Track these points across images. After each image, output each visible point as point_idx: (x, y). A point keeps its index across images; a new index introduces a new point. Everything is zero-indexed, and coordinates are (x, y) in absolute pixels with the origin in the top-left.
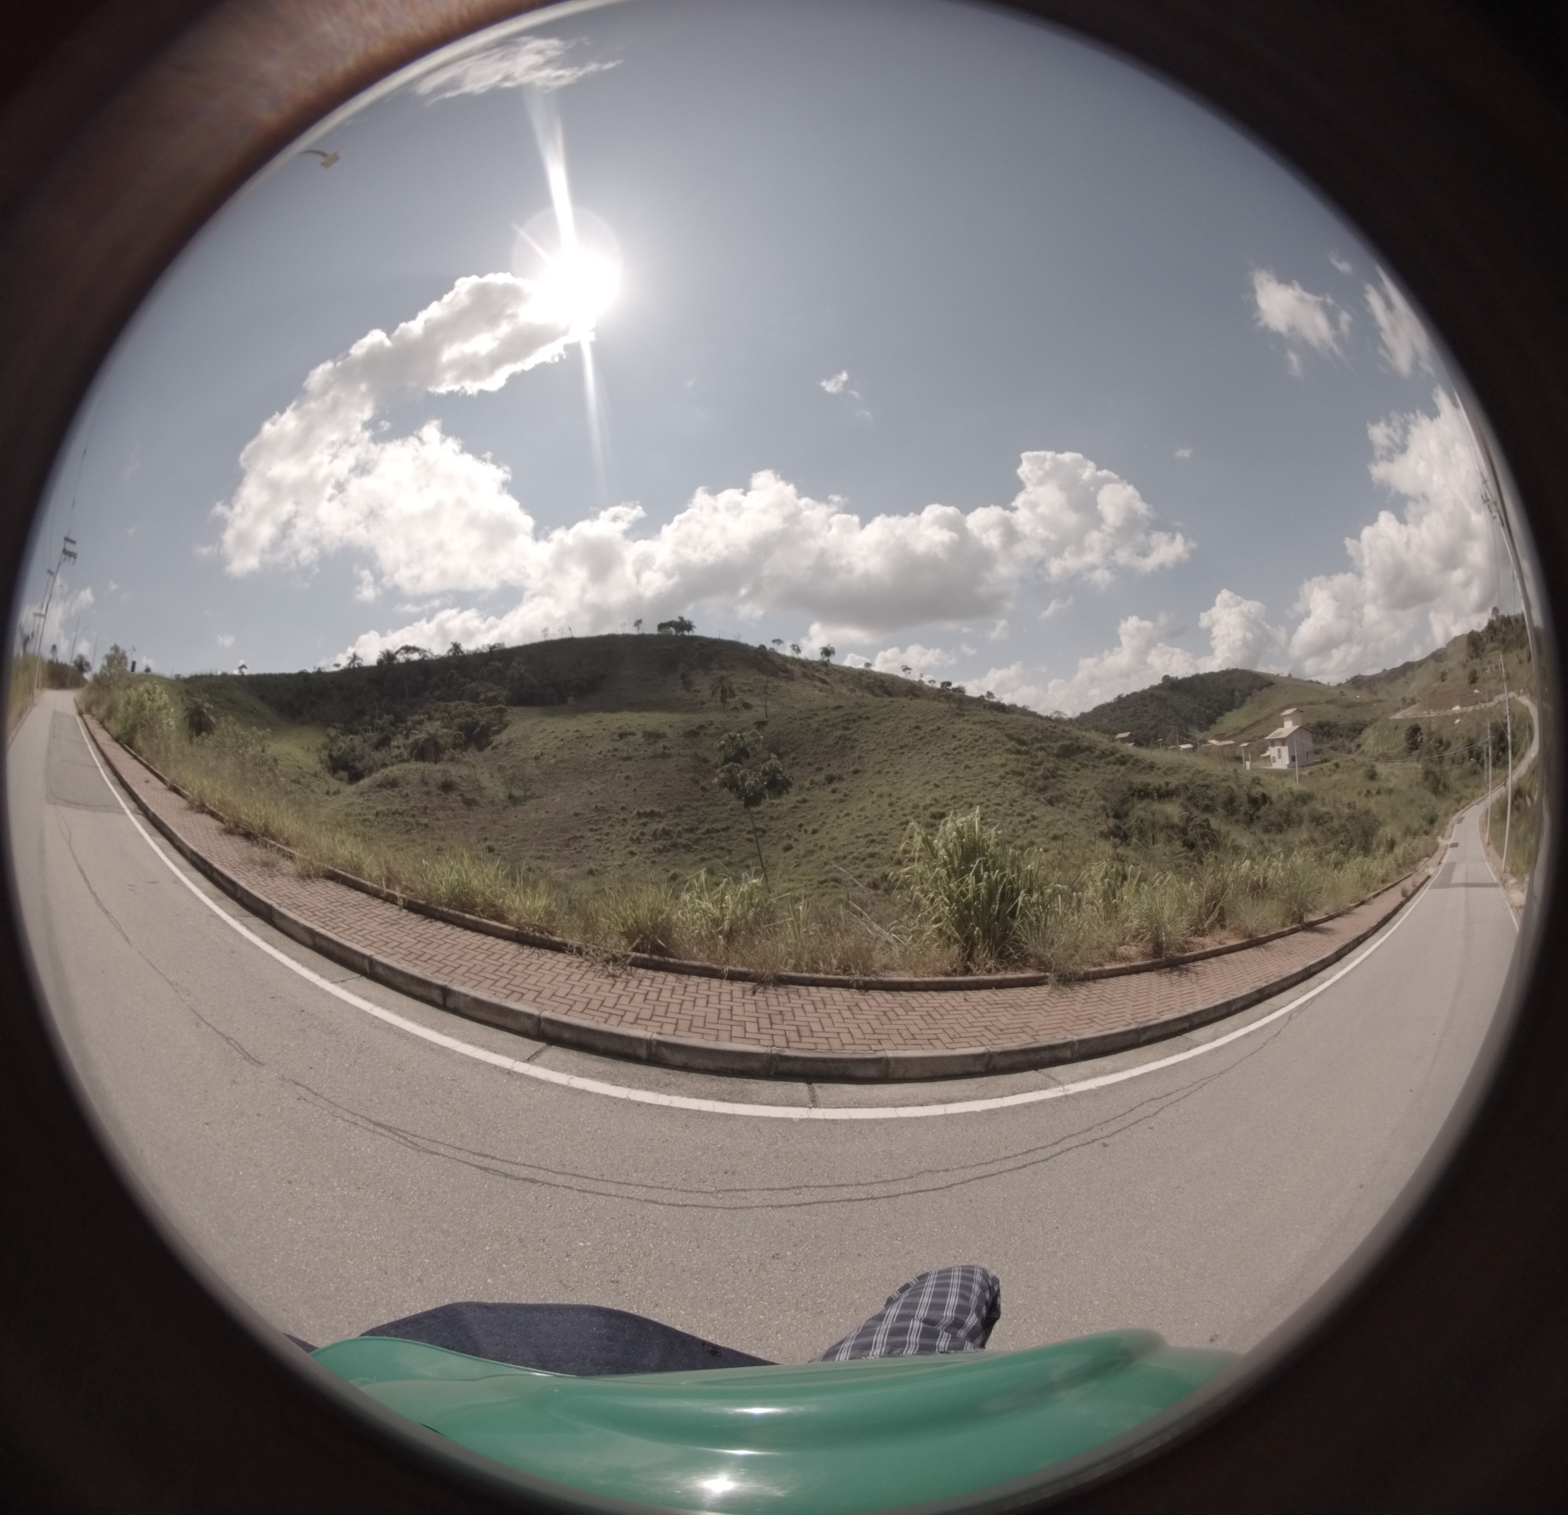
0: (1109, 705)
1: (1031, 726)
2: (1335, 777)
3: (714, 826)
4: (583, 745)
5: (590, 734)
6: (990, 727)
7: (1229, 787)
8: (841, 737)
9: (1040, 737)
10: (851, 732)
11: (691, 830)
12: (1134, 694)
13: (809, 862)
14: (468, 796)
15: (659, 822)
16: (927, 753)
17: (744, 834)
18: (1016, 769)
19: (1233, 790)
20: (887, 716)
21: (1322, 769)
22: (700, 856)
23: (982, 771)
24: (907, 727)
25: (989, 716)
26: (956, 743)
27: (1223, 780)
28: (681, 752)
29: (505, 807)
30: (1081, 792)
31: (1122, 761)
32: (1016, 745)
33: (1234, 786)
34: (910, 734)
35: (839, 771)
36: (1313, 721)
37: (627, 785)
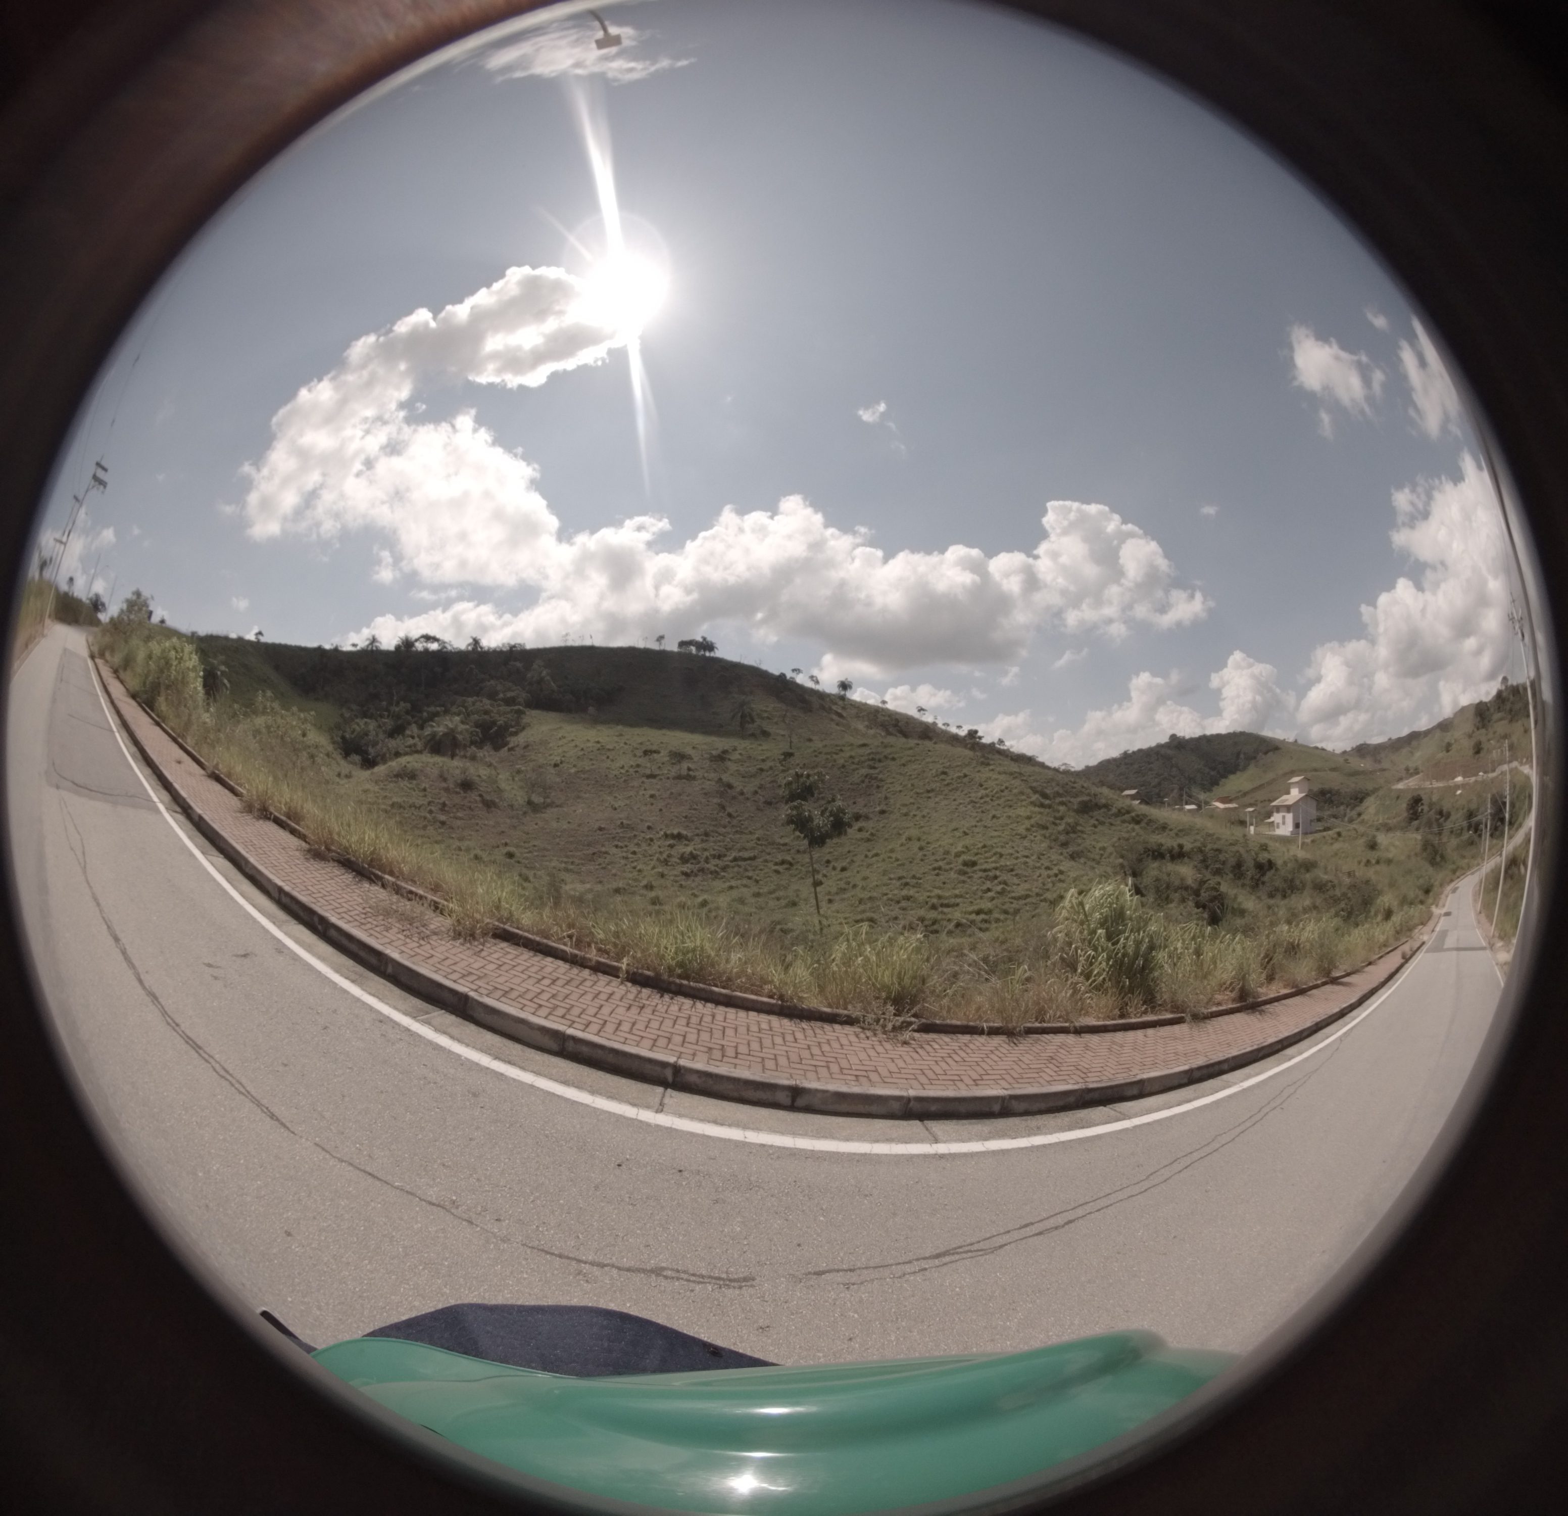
0: (1114, 760)
1: (1052, 780)
2: (1337, 846)
3: (741, 854)
4: (604, 758)
5: (611, 747)
6: (1015, 778)
7: (1238, 851)
8: (866, 776)
9: (1061, 791)
10: (877, 771)
11: (719, 857)
12: (1140, 751)
13: (843, 900)
14: (488, 798)
15: (687, 845)
16: (955, 800)
17: (770, 865)
18: (1040, 822)
19: (1241, 855)
20: (913, 759)
21: (1324, 837)
22: (728, 884)
23: (1009, 822)
24: (934, 771)
25: (1014, 767)
26: (982, 792)
27: (1231, 844)
28: (706, 775)
29: (525, 813)
30: (1100, 849)
31: (1137, 820)
32: (1040, 798)
33: (1242, 851)
34: (936, 779)
35: (865, 810)
36: (1316, 788)
37: (652, 804)
